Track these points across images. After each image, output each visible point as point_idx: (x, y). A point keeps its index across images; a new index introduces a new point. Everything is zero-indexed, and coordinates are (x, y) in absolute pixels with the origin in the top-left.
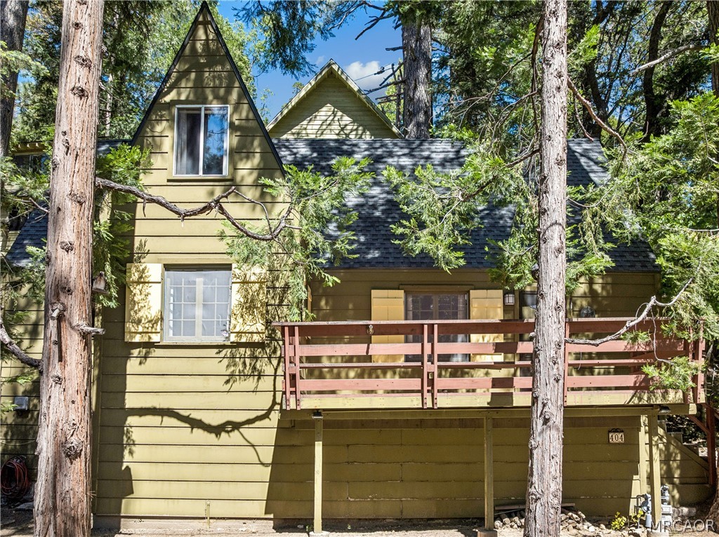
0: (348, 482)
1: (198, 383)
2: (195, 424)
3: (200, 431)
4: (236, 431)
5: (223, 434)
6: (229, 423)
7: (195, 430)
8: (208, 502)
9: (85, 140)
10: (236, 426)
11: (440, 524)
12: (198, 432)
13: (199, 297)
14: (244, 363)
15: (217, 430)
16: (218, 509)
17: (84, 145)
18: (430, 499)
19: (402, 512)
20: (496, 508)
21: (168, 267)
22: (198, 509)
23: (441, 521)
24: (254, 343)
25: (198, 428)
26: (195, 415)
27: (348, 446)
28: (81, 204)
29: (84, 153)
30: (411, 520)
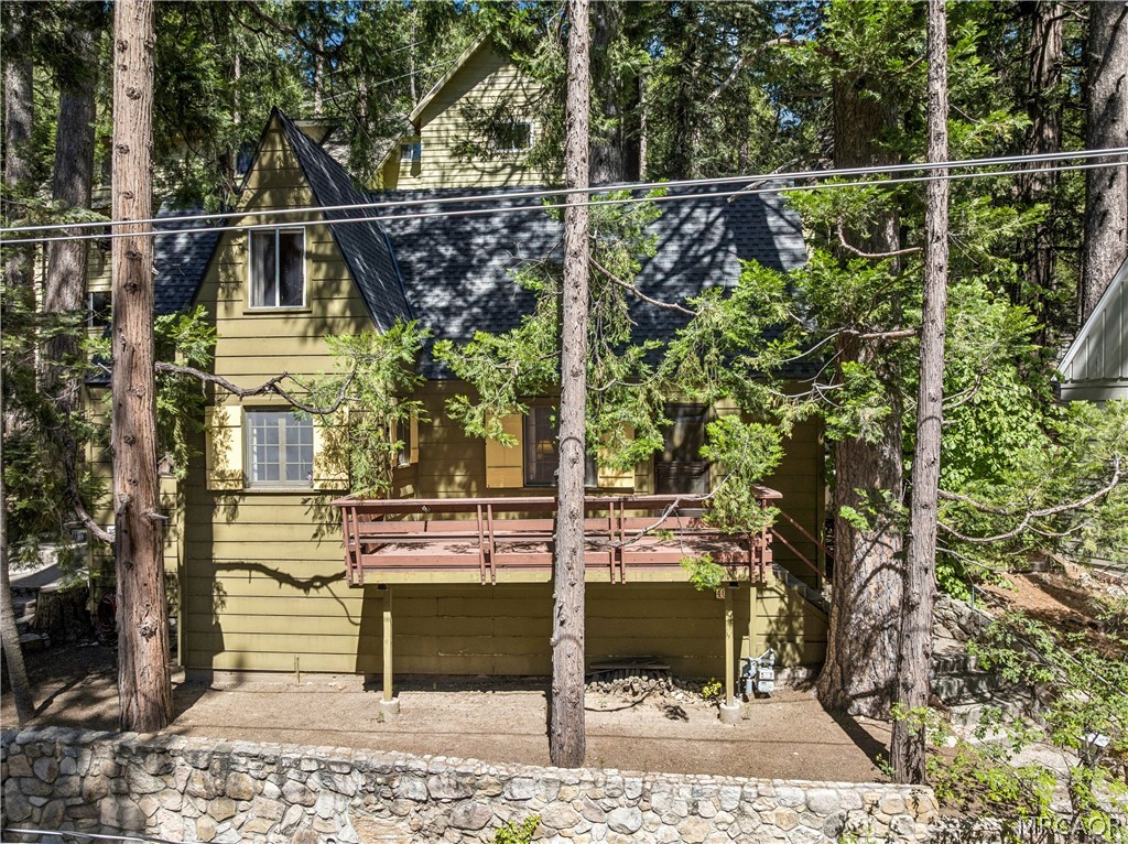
0: (438, 636)
1: (284, 532)
2: (283, 578)
3: (289, 586)
4: (325, 587)
5: (312, 590)
6: (317, 578)
7: (283, 585)
8: (297, 655)
9: (140, 334)
10: (325, 581)
11: (533, 682)
12: (287, 589)
13: (282, 438)
14: (331, 514)
15: (306, 586)
16: (307, 662)
17: (140, 340)
18: (522, 655)
19: (494, 668)
20: (591, 667)
21: (247, 409)
22: (287, 662)
23: (535, 678)
24: (340, 491)
25: (287, 583)
26: (284, 568)
27: (438, 598)
28: (140, 397)
29: (141, 347)
30: (503, 676)
